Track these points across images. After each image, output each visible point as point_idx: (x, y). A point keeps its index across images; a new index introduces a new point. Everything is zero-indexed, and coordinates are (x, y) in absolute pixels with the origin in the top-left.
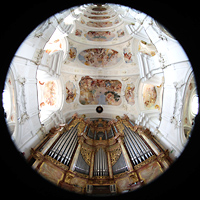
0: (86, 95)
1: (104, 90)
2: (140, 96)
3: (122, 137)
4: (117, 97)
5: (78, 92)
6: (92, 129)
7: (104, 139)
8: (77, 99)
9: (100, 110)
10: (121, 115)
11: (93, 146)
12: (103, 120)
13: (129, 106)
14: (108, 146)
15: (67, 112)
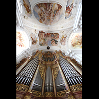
0: (42, 41)
1: (50, 39)
3: (58, 61)
4: (56, 42)
5: (38, 40)
6: (45, 56)
7: (50, 61)
8: (38, 43)
9: (48, 48)
10: (58, 50)
11: (46, 65)
12: (50, 52)
13: (62, 46)
14: (52, 65)
15: (33, 49)
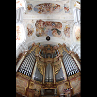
0: (40, 31)
1: (51, 28)
2: (73, 33)
3: (62, 57)
4: (59, 32)
5: (35, 30)
6: (44, 51)
7: (51, 57)
8: (34, 34)
9: (48, 39)
10: (62, 43)
11: (45, 62)
12: (50, 46)
13: (66, 38)
14: (53, 62)
15: (29, 42)
